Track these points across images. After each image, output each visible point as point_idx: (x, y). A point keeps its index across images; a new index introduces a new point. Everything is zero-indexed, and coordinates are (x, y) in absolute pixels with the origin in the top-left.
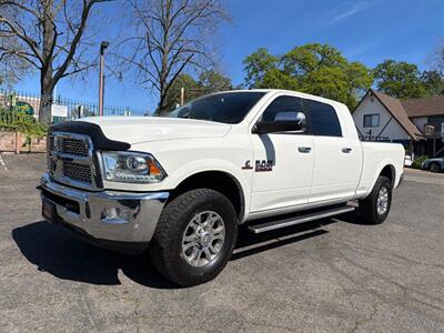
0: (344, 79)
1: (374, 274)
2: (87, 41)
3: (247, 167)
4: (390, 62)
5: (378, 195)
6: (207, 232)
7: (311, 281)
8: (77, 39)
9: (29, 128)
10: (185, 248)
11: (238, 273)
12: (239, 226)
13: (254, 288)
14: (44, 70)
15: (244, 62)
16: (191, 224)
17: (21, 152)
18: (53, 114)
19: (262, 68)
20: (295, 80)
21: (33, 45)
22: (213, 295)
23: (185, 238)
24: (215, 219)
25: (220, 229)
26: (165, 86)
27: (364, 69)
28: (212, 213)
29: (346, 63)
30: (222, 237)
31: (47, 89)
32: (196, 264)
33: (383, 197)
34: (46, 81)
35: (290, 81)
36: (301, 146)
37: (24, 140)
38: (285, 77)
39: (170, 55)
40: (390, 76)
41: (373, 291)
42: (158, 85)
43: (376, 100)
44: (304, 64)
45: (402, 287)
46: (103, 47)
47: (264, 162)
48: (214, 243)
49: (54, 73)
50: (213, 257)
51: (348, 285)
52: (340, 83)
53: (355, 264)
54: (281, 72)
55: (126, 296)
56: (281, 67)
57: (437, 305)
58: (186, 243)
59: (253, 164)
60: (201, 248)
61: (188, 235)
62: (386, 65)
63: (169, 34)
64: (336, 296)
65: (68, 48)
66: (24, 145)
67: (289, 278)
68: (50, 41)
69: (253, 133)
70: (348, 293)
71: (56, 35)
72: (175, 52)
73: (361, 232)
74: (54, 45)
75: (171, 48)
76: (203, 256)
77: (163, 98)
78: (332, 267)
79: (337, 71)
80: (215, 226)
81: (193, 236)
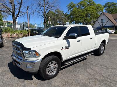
0: (95, 9)
1: (97, 73)
2: (23, 6)
3: (62, 49)
4: (109, 3)
5: (101, 48)
6: (53, 66)
7: (80, 76)
8: (20, 6)
9: (11, 31)
10: (47, 71)
11: (62, 74)
12: (62, 63)
13: (65, 79)
14: (13, 15)
15: (67, 6)
16: (48, 65)
17: (10, 38)
18: (17, 27)
19: (72, 7)
20: (81, 11)
21: (9, 9)
22: (55, 82)
23: (47, 69)
24: (55, 63)
25: (56, 65)
26: (45, 17)
27: (101, 6)
28: (53, 62)
29: (96, 4)
30: (57, 67)
31: (14, 20)
32: (50, 74)
33: (102, 48)
34: (14, 18)
35: (80, 11)
36: (77, 40)
37: (10, 34)
38: (78, 10)
39: (46, 8)
40: (109, 7)
41: (96, 79)
42: (43, 16)
43: (104, 15)
44: (84, 5)
45: (104, 76)
46: (27, 8)
47: (67, 46)
48: (55, 68)
49: (16, 16)
50: (55, 72)
51: (90, 77)
52: (94, 11)
53: (93, 70)
54: (77, 8)
55: (34, 83)
56: (77, 7)
57: (112, 82)
58: (47, 70)
59: (64, 48)
60: (51, 70)
61: (48, 68)
62: (107, 4)
63: (45, 2)
64: (86, 81)
65: (18, 9)
66: (10, 36)
67: (75, 75)
68: (14, 8)
69: (64, 39)
70: (89, 79)
71: (15, 6)
72: (47, 7)
73: (96, 59)
74: (15, 8)
75: (46, 6)
76: (52, 72)
77: (45, 20)
78: (86, 71)
79: (93, 7)
80: (55, 64)
81: (49, 68)
